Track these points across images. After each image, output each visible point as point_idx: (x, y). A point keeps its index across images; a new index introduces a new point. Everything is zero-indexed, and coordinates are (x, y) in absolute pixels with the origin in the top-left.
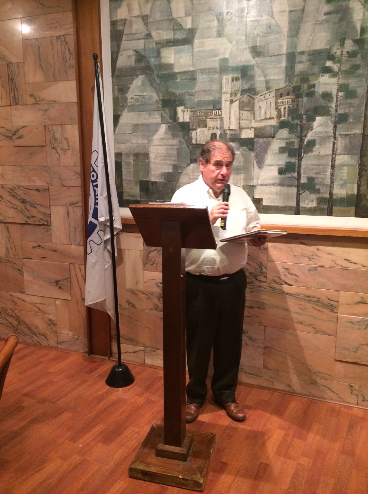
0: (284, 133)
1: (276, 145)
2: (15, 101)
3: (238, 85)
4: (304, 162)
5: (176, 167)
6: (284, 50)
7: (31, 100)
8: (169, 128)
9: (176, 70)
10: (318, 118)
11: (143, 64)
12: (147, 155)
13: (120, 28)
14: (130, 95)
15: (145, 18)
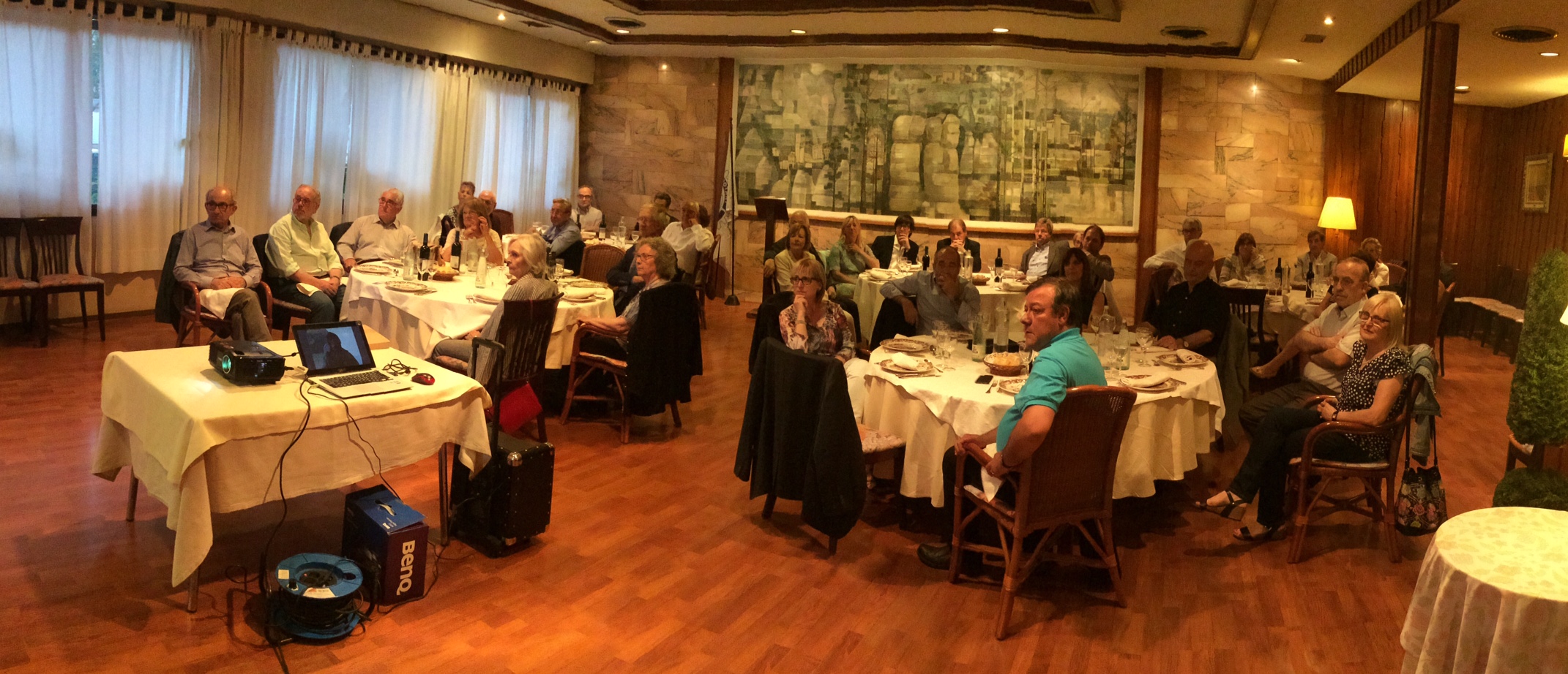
0: (827, 167)
3: (804, 139)
4: (836, 183)
5: (770, 182)
7: (686, 135)
8: (768, 159)
9: (773, 128)
10: (843, 161)
11: (755, 123)
12: (754, 174)
13: (743, 101)
14: (746, 138)
15: (757, 97)
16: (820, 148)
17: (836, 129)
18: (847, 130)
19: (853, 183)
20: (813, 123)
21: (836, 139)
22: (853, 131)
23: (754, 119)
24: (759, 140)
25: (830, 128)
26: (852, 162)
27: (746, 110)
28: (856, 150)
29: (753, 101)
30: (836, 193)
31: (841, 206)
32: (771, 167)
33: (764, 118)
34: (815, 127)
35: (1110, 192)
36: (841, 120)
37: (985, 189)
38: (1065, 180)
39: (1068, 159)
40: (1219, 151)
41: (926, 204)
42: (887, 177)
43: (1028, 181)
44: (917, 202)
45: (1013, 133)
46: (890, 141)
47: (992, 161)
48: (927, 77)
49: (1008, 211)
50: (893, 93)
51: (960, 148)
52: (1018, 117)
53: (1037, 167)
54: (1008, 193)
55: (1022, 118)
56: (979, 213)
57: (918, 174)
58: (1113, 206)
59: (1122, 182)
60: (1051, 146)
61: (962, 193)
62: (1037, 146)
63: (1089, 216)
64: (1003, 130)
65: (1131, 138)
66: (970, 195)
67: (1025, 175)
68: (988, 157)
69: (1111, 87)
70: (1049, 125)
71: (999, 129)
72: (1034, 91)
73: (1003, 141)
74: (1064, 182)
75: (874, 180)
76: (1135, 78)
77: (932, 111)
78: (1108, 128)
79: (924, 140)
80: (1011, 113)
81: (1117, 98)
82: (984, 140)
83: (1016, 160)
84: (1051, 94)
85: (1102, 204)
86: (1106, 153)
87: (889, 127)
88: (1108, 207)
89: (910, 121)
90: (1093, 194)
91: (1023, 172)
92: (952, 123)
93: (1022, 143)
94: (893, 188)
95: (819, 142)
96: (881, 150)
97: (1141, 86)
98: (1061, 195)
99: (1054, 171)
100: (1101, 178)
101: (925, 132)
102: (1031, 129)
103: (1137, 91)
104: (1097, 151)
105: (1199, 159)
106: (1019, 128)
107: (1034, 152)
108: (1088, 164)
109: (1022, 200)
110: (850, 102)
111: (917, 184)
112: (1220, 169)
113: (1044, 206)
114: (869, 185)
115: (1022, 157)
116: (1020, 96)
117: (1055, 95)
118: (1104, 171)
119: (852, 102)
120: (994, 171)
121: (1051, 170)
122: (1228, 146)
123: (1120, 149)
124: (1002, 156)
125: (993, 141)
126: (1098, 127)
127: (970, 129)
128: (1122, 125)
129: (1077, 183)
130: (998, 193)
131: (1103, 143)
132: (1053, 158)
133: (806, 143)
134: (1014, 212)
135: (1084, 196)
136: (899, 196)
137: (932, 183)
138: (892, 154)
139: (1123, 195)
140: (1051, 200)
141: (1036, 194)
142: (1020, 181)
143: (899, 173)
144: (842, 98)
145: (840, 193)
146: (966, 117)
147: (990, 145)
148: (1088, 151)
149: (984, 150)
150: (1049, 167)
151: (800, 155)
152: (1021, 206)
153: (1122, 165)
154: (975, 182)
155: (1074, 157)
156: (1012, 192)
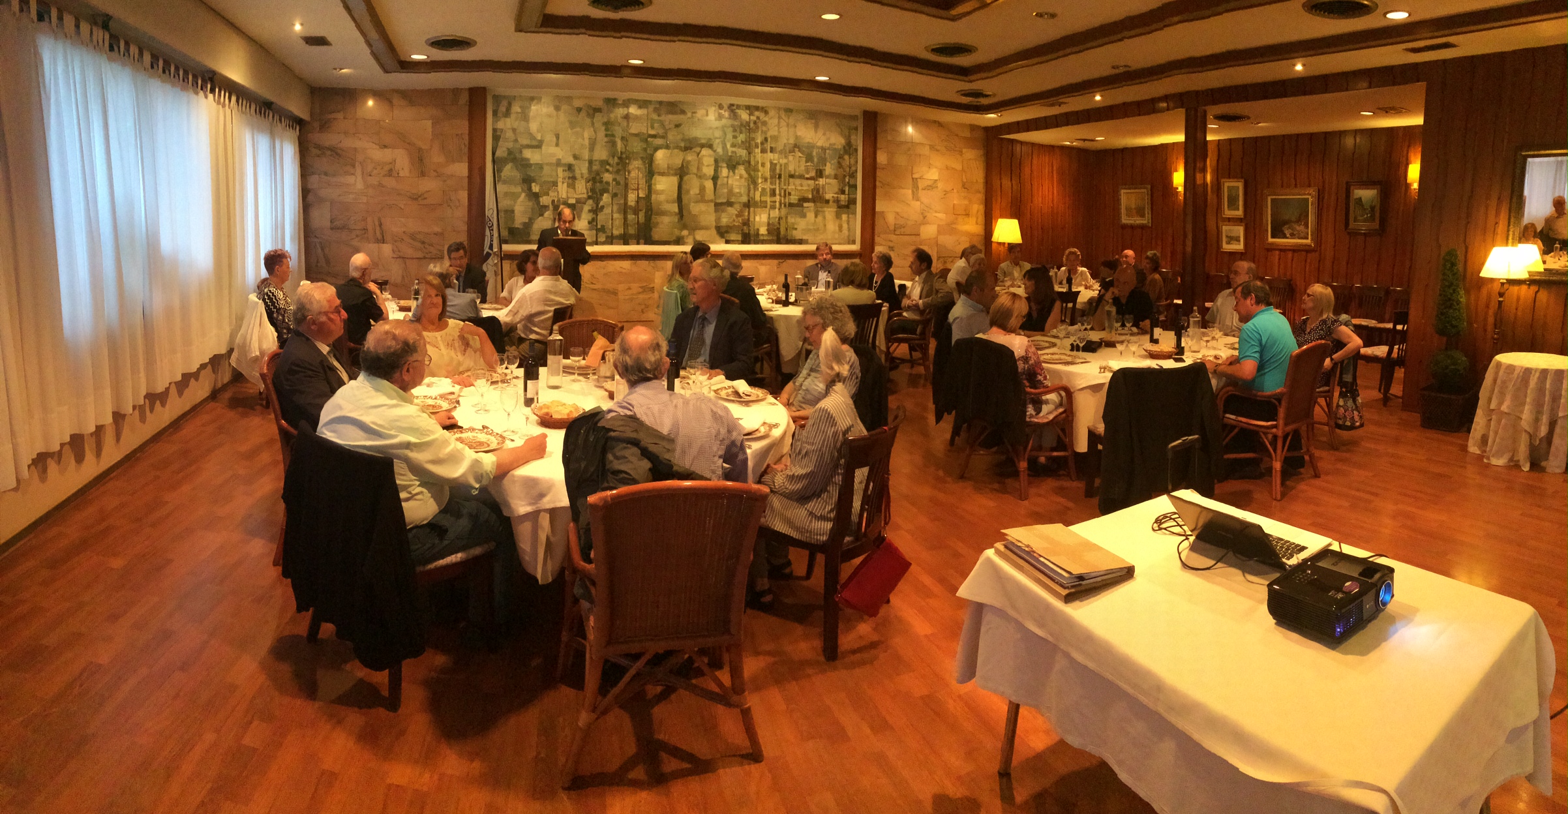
0: (590, 202)
1: (586, 208)
2: (423, 174)
3: (567, 174)
4: (599, 217)
5: (530, 219)
6: (587, 158)
7: (433, 174)
8: (527, 195)
9: (532, 162)
10: (605, 195)
11: (512, 156)
12: (513, 211)
13: (498, 133)
14: (503, 174)
15: (514, 130)
16: (583, 182)
17: (597, 163)
18: (609, 164)
19: (616, 216)
20: (576, 157)
21: (598, 174)
22: (615, 165)
23: (510, 152)
24: (517, 175)
25: (591, 162)
26: (615, 195)
27: (500, 143)
28: (618, 183)
29: (509, 134)
30: (599, 227)
31: (604, 239)
32: (531, 204)
33: (521, 152)
34: (578, 162)
35: (838, 216)
36: (601, 154)
37: (737, 216)
38: (802, 206)
39: (805, 188)
40: (915, 180)
41: (685, 233)
42: (648, 207)
43: (773, 207)
44: (677, 232)
45: (760, 165)
46: (650, 173)
47: (743, 191)
48: (683, 112)
49: (758, 234)
50: (652, 127)
51: (715, 179)
52: (763, 151)
53: (780, 195)
54: (757, 218)
55: (767, 152)
56: (733, 237)
57: (676, 205)
58: (840, 227)
59: (847, 207)
60: (792, 176)
61: (718, 219)
62: (780, 177)
63: (822, 237)
64: (753, 163)
65: (853, 169)
66: (725, 220)
67: (771, 202)
68: (740, 187)
69: (838, 125)
70: (791, 158)
71: (749, 162)
72: (776, 128)
73: (752, 173)
74: (802, 209)
75: (636, 211)
76: (854, 118)
77: (688, 145)
78: (835, 161)
79: (682, 172)
80: (758, 148)
81: (842, 134)
82: (736, 171)
83: (763, 189)
84: (792, 130)
85: (832, 226)
86: (834, 182)
87: (649, 160)
88: (837, 228)
89: (668, 155)
90: (824, 218)
91: (768, 199)
92: (707, 157)
93: (768, 175)
94: (655, 219)
95: (582, 177)
96: (642, 182)
97: (860, 124)
98: (798, 220)
99: (794, 199)
100: (831, 202)
101: (682, 165)
102: (775, 162)
103: (856, 129)
104: (827, 180)
105: (901, 188)
106: (764, 160)
107: (778, 181)
108: (821, 190)
109: (769, 224)
110: (610, 136)
111: (676, 214)
112: (916, 197)
113: (787, 229)
114: (631, 217)
115: (768, 186)
116: (765, 133)
117: (795, 132)
118: (833, 197)
119: (613, 136)
120: (744, 199)
121: (791, 197)
122: (921, 178)
123: (845, 180)
124: (752, 186)
125: (744, 172)
126: (828, 159)
127: (723, 160)
128: (846, 157)
129: (812, 208)
130: (749, 219)
131: (833, 173)
132: (793, 187)
133: (569, 178)
134: (763, 235)
135: (817, 220)
136: (661, 226)
137: (690, 212)
138: (653, 187)
139: (848, 217)
140: (793, 224)
141: (779, 220)
142: (766, 207)
143: (660, 203)
144: (601, 133)
145: (603, 226)
146: (720, 150)
147: (741, 177)
148: (821, 179)
149: (736, 180)
150: (790, 194)
151: (563, 190)
152: (768, 230)
153: (847, 192)
154: (730, 208)
155: (809, 185)
156: (761, 218)
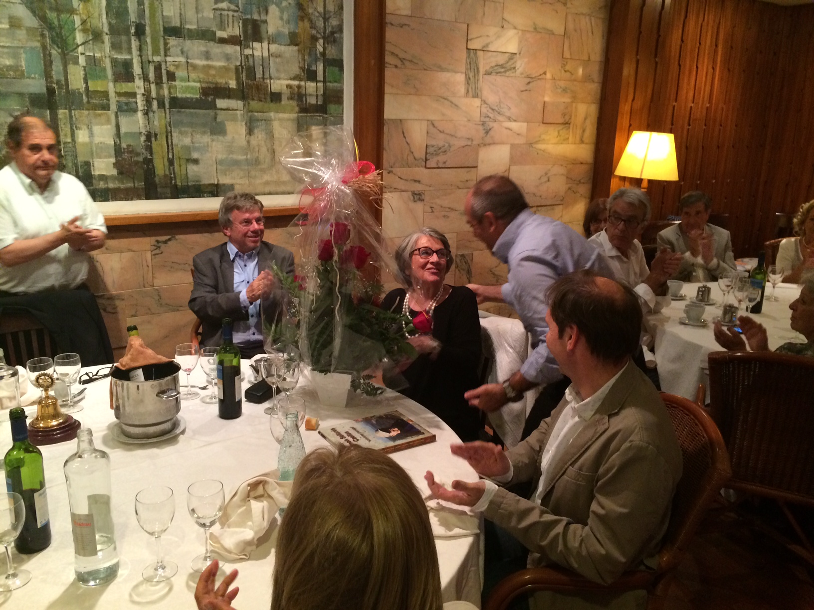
35: (302, 129)
59: (321, 109)
60: (174, 31)
63: (267, 178)
65: (334, 22)
67: (119, 94)
74: (211, 112)
83: (93, 62)
86: (290, 51)
91: (111, 88)
93: (103, 22)
98: (206, 139)
100: (285, 101)
104: (274, 47)
107: (134, 43)
108: (259, 75)
109: (118, 151)
112: (473, 89)
113: (171, 162)
115: (105, 52)
118: (289, 86)
120: (36, 85)
122: (483, 49)
129: (239, 113)
131: (285, 30)
132: (182, 59)
134: (102, 177)
135: (254, 141)
139: (325, 132)
140: (188, 149)
141: (149, 136)
150: (171, 76)
153: (320, 76)
